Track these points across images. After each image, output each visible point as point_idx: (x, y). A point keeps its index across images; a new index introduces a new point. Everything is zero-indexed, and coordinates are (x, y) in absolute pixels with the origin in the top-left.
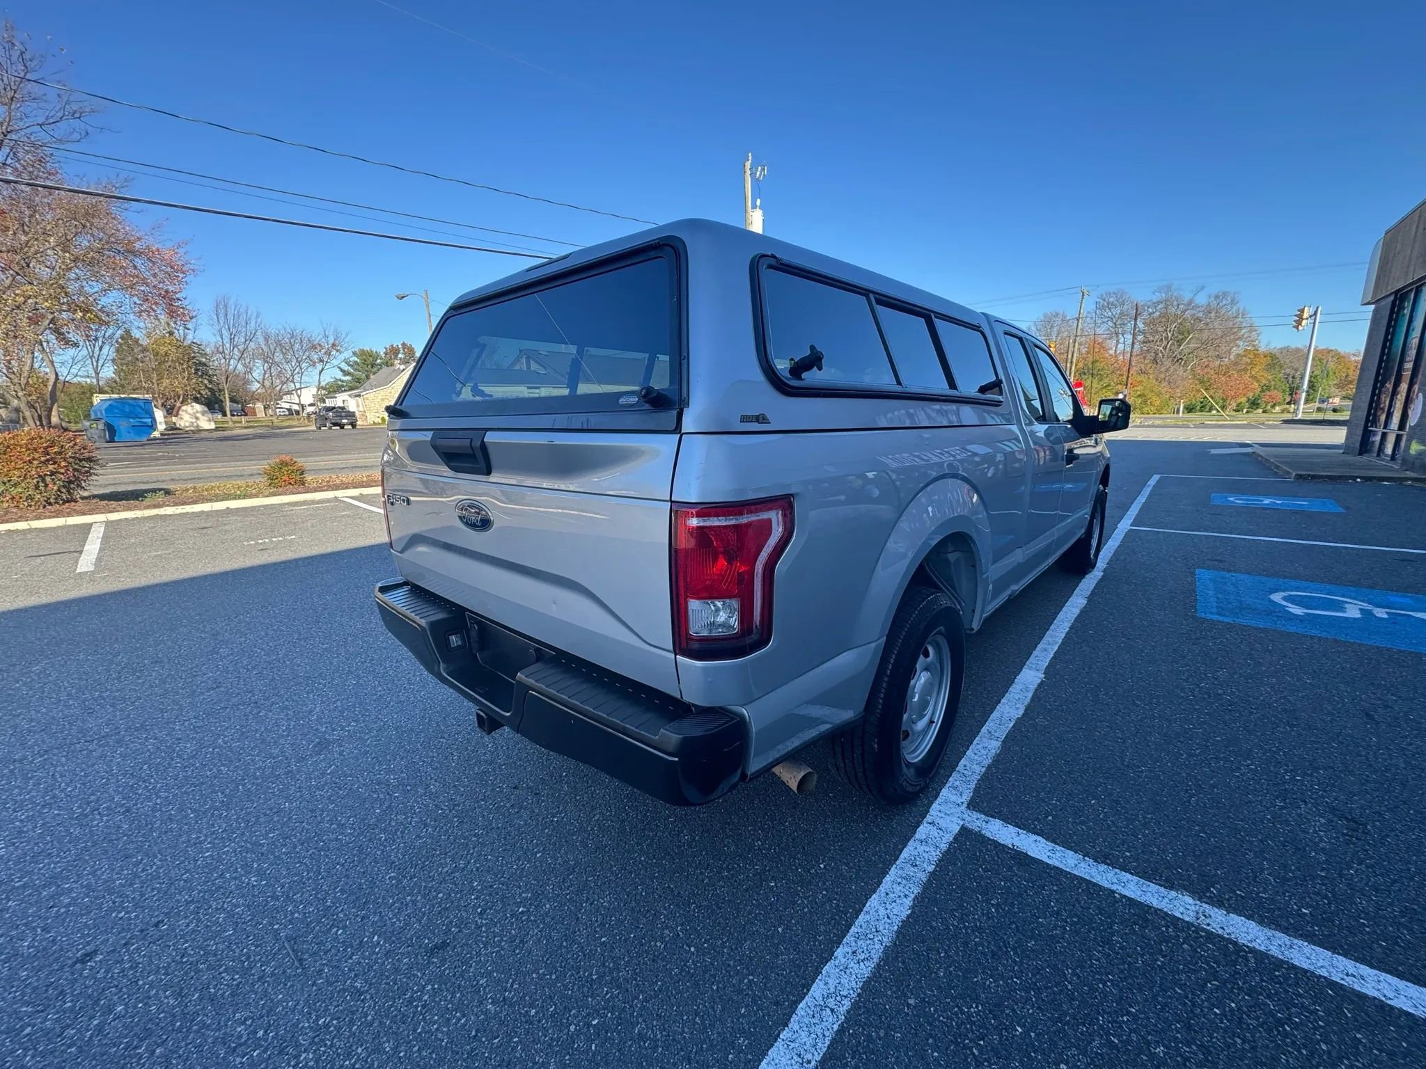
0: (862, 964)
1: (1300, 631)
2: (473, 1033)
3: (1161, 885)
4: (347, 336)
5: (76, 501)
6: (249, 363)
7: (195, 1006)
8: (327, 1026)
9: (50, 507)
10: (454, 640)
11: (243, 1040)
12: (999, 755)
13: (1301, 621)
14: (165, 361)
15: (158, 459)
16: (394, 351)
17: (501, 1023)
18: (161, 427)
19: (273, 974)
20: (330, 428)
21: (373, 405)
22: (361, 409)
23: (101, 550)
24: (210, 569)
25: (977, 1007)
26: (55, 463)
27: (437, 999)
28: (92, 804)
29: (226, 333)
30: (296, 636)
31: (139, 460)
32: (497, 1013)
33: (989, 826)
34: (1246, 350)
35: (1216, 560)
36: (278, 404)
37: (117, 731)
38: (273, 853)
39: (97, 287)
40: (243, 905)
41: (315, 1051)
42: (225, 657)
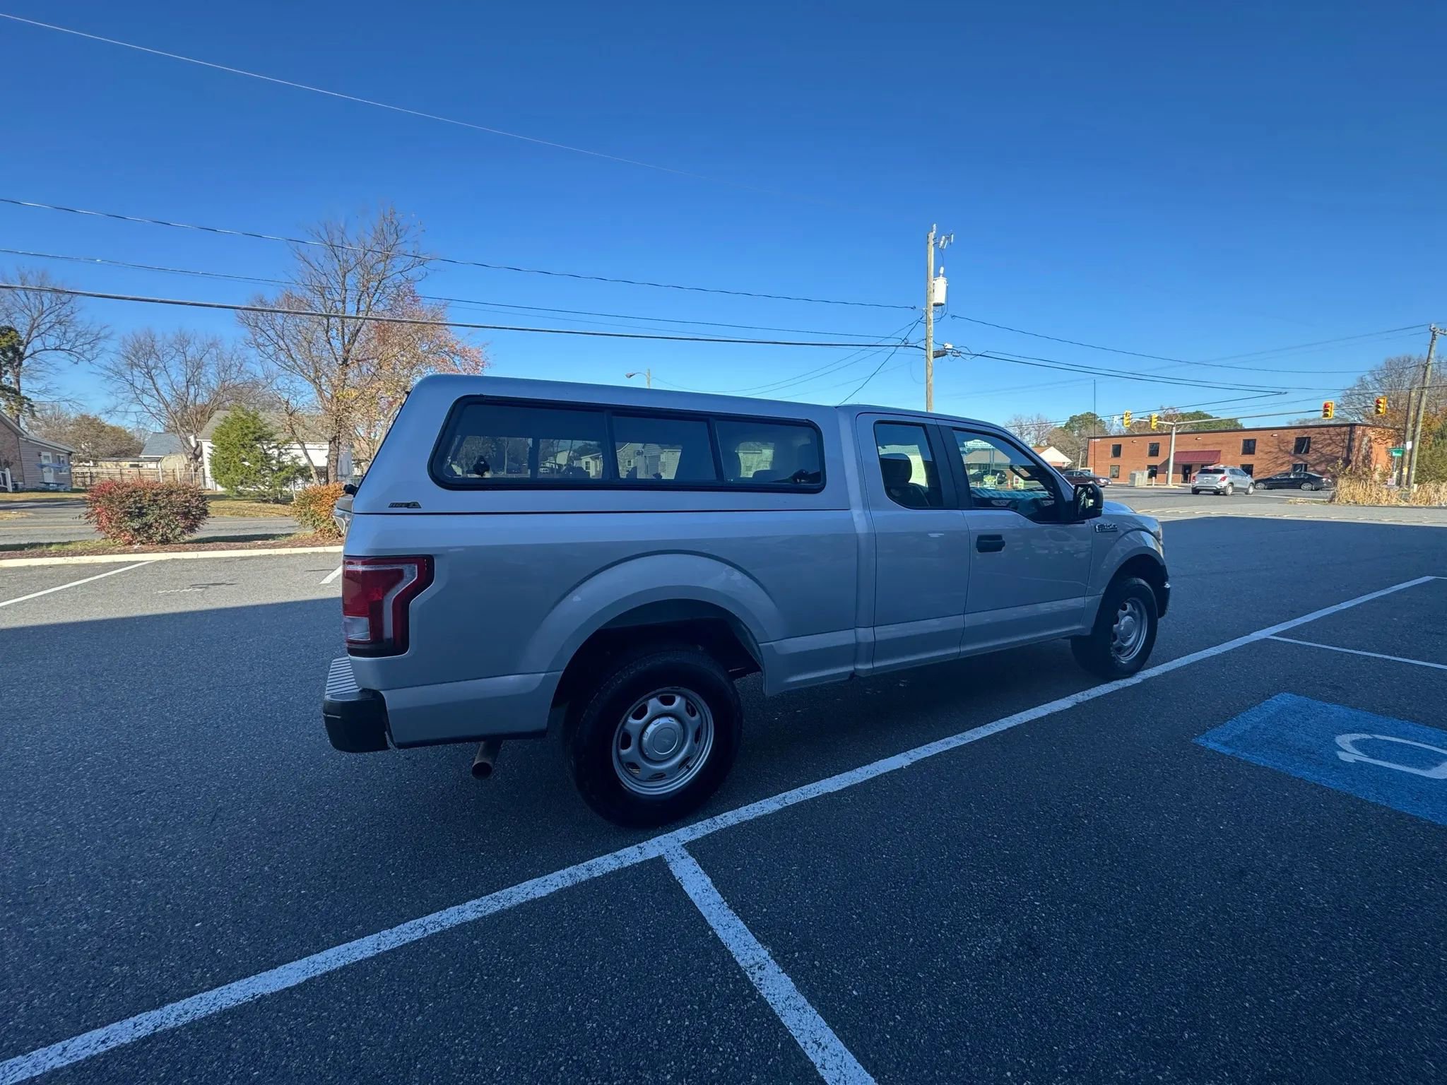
0: (475, 913)
33: (683, 862)
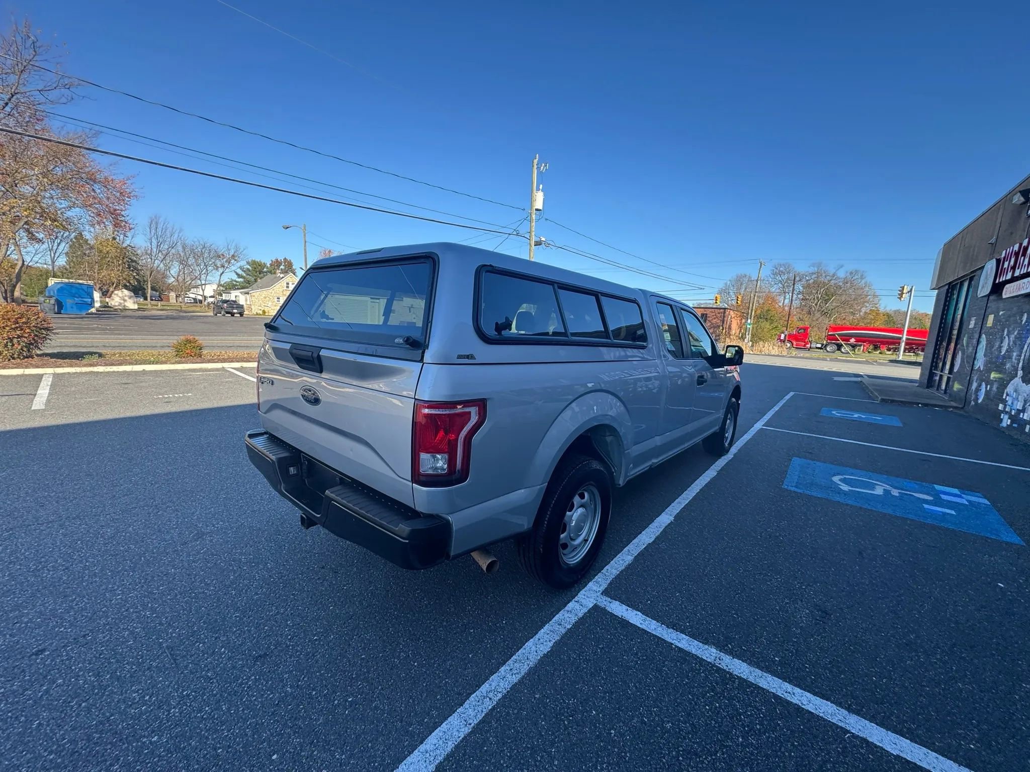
0: (514, 676)
1: (842, 501)
2: (277, 702)
3: (700, 642)
4: (244, 250)
5: (32, 357)
6: (169, 263)
7: (107, 682)
8: (188, 695)
9: (13, 361)
10: (292, 470)
11: (136, 701)
12: (630, 564)
13: (845, 494)
14: (105, 257)
15: (93, 329)
16: (277, 264)
17: (294, 698)
18: (97, 305)
19: (157, 667)
20: (224, 315)
21: (257, 301)
22: (248, 303)
23: (50, 394)
24: (128, 414)
25: (574, 700)
26: (22, 330)
27: (257, 684)
28: (43, 563)
29: (154, 242)
30: (187, 463)
31: (80, 329)
32: (292, 693)
33: (611, 604)
34: (871, 310)
35: (808, 452)
36: (187, 294)
37: (60, 519)
38: (161, 598)
39: (65, 204)
40: (140, 627)
41: (180, 708)
42: (136, 475)
